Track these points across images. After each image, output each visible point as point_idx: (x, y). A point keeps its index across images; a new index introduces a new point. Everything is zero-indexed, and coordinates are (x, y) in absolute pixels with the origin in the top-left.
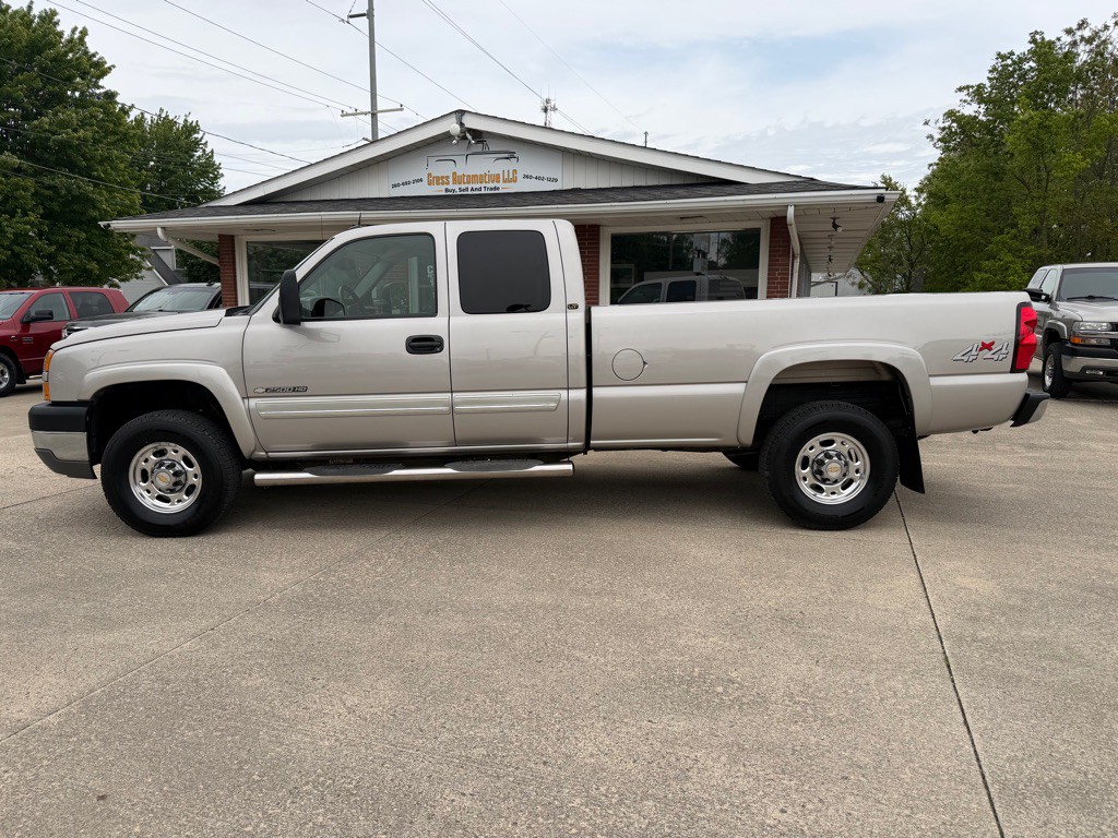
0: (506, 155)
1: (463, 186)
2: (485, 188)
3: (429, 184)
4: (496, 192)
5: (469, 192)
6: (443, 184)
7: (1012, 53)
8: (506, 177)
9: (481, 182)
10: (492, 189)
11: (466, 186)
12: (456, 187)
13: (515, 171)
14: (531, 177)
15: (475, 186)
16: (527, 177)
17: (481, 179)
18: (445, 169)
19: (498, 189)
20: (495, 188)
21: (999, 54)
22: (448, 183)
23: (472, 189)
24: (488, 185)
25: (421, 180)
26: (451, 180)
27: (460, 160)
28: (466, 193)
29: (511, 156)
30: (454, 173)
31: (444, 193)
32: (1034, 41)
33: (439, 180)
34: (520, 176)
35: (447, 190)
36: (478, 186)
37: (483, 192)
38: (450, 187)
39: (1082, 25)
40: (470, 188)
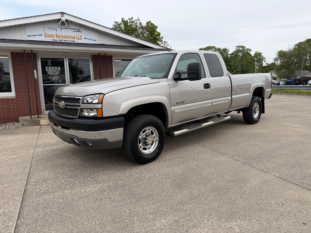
0: (77, 30)
1: (60, 39)
2: (70, 40)
3: (45, 37)
4: (74, 42)
5: (63, 41)
6: (52, 37)
7: (118, 22)
8: (78, 37)
9: (68, 38)
10: (72, 41)
11: (62, 39)
12: (58, 39)
13: (81, 36)
14: (87, 39)
15: (65, 40)
16: (85, 38)
17: (68, 37)
18: (52, 32)
19: (75, 41)
20: (74, 41)
21: (115, 22)
22: (54, 37)
23: (64, 40)
24: (71, 40)
25: (42, 35)
26: (55, 36)
27: (59, 30)
28: (61, 41)
29: (79, 31)
30: (56, 34)
31: (52, 41)
32: (122, 20)
33: (49, 36)
34: (83, 38)
35: (53, 40)
36: (67, 40)
37: (69, 42)
38: (55, 39)
39: (132, 18)
40: (63, 40)
